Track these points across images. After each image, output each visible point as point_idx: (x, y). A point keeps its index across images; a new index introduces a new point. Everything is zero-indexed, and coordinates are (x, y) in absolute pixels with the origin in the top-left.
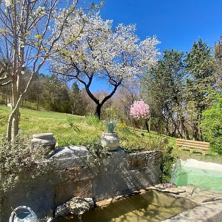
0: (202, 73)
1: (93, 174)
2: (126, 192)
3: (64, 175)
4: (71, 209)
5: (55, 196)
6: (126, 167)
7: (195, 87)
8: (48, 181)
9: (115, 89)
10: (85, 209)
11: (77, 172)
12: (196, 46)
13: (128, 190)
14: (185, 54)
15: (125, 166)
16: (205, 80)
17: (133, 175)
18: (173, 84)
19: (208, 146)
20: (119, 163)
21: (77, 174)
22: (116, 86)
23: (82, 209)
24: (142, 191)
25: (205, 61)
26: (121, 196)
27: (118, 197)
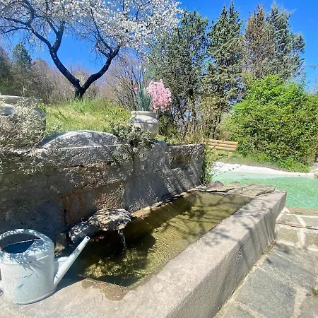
0: (228, 58)
1: (126, 174)
2: (165, 196)
3: (77, 176)
4: (103, 224)
5: (65, 211)
6: (167, 164)
7: (218, 77)
8: (49, 188)
9: (109, 62)
10: (126, 220)
11: (100, 170)
12: (225, 14)
13: (169, 195)
14: (211, 25)
15: (166, 162)
16: (230, 68)
17: (175, 174)
18: (190, 69)
19: (235, 146)
20: (159, 158)
21: (101, 174)
22: (111, 57)
23: (122, 222)
24: (184, 194)
25: (234, 39)
26: (160, 203)
27: (158, 204)
